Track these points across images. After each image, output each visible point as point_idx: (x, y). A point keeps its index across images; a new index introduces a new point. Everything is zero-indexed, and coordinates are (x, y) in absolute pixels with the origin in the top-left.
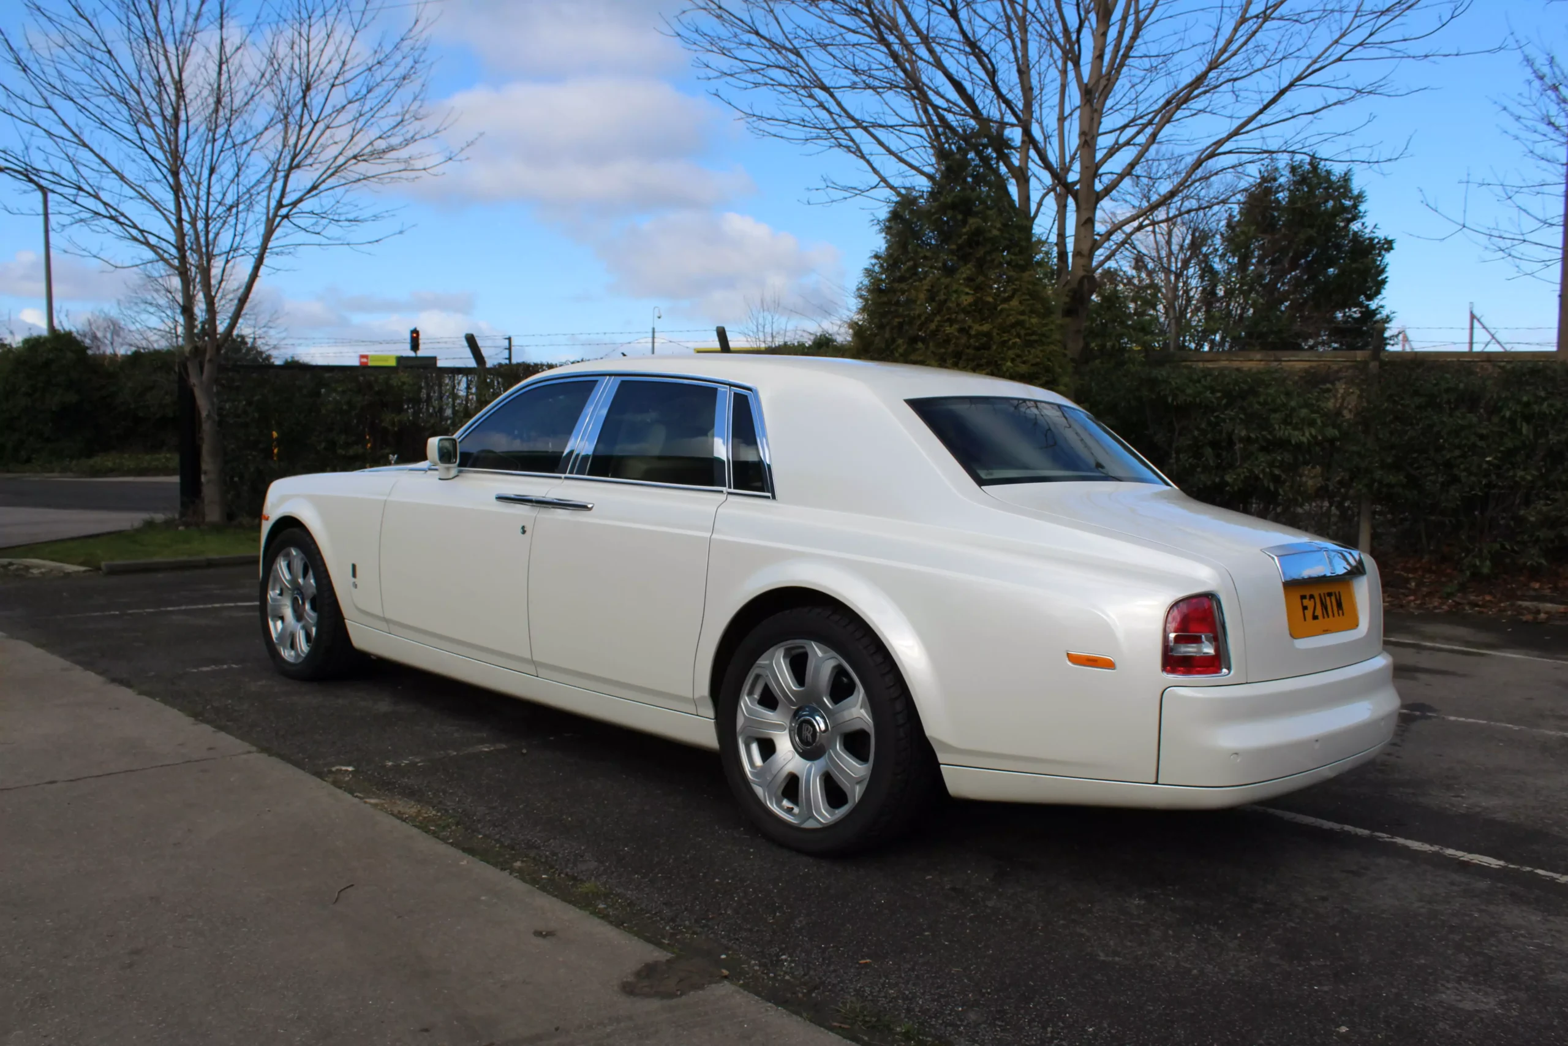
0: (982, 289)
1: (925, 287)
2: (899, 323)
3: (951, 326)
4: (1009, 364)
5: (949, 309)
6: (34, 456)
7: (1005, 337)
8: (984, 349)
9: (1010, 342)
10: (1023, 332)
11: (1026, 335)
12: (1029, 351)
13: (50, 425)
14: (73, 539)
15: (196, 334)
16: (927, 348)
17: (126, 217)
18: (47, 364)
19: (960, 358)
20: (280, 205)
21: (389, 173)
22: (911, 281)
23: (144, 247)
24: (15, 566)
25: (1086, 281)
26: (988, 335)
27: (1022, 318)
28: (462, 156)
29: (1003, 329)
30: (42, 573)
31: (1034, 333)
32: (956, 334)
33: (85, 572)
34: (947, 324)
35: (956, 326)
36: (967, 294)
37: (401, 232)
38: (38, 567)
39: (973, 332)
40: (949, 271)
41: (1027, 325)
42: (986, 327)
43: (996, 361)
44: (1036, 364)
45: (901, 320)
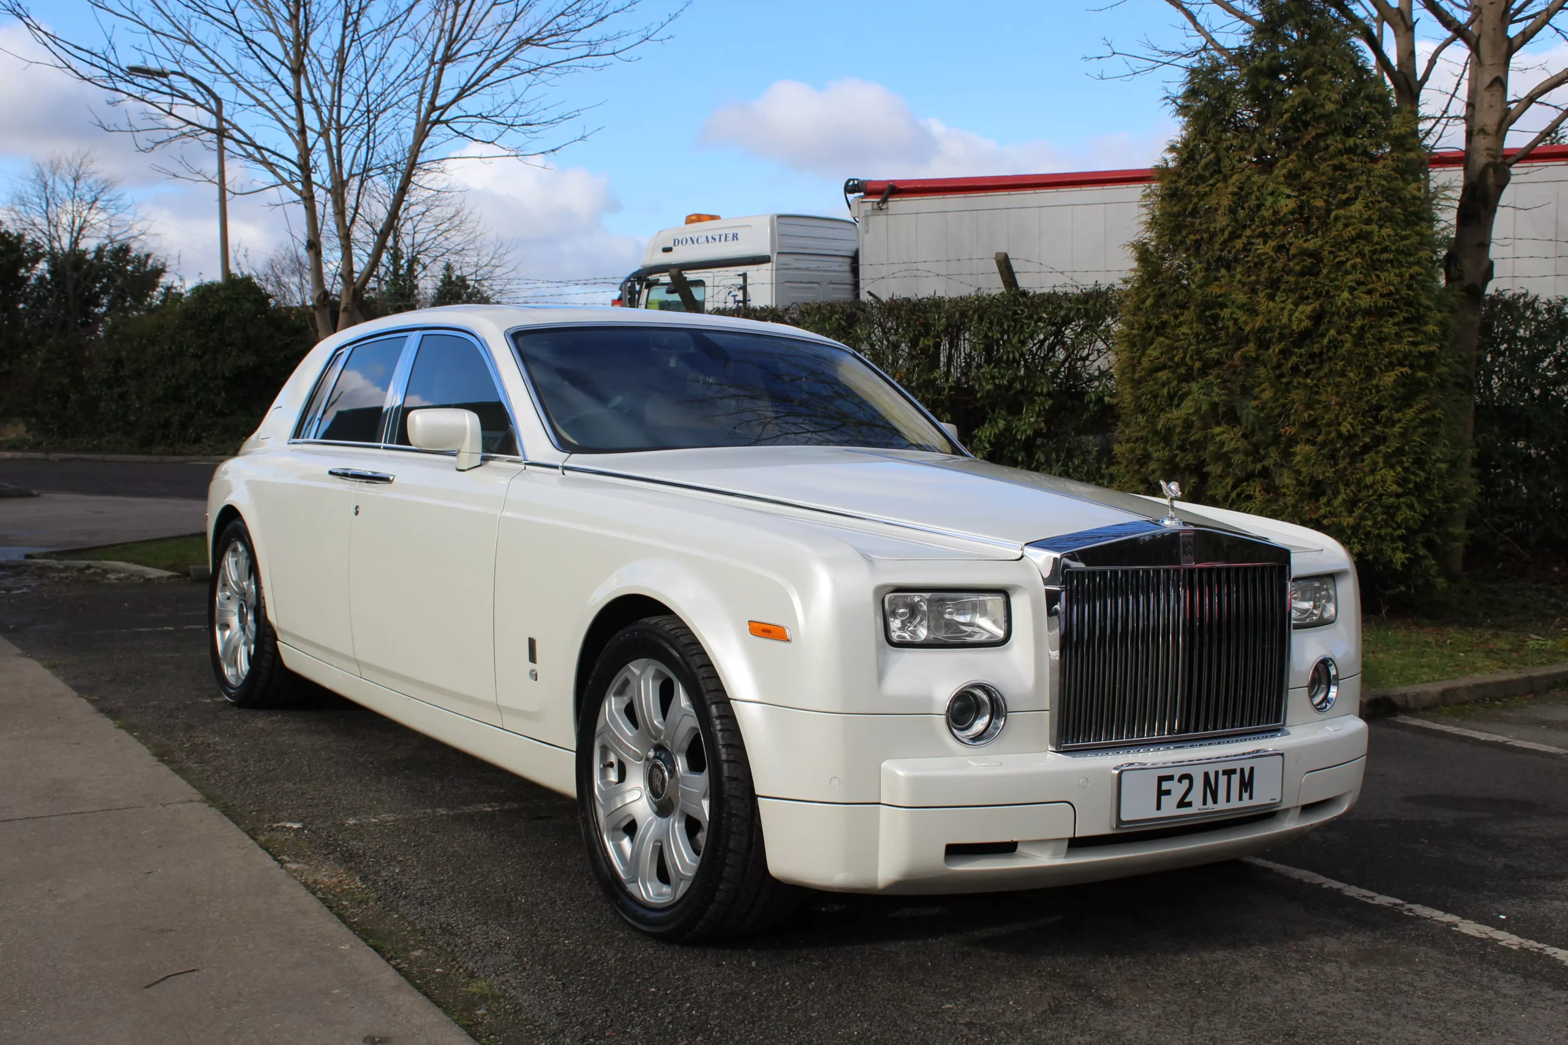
0: (1310, 189)
1: (1231, 189)
2: (1196, 241)
3: (1265, 243)
4: (1346, 295)
5: (1263, 218)
6: (204, 434)
7: (1342, 256)
8: (1311, 275)
9: (1349, 264)
10: (1367, 249)
11: (1374, 252)
12: (1378, 276)
13: (223, 395)
14: (169, 538)
15: (402, 275)
16: (1233, 277)
17: (239, 130)
18: (219, 318)
19: (1278, 288)
20: (433, 108)
21: (568, 60)
22: (1212, 181)
23: (261, 166)
24: (92, 571)
25: (1491, 171)
26: (1315, 255)
27: (1368, 228)
28: (663, 33)
29: (1340, 245)
30: (119, 579)
31: (1385, 250)
32: (1271, 253)
33: (169, 578)
34: (1260, 240)
35: (1272, 243)
36: (1289, 197)
37: (582, 138)
38: (114, 571)
39: (1293, 251)
40: (1266, 166)
41: (1376, 239)
42: (1312, 244)
43: (1328, 292)
44: (1390, 294)
45: (1198, 237)
